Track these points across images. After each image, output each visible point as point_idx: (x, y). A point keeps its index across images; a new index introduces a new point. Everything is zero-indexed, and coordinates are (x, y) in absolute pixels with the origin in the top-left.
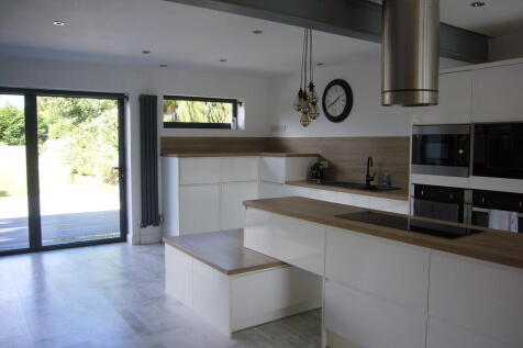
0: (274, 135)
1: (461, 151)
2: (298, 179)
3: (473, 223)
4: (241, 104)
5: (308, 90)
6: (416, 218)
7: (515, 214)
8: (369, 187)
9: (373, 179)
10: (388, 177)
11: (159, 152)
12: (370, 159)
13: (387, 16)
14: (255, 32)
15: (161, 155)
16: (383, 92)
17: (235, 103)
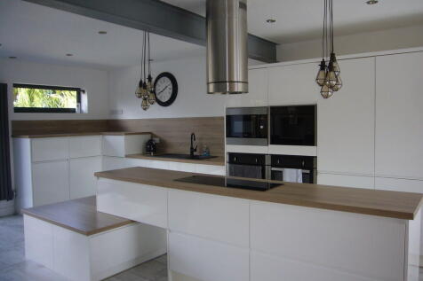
0: (113, 117)
1: (262, 127)
2: (136, 153)
3: (272, 179)
4: (84, 91)
5: (147, 80)
6: (231, 177)
7: (300, 170)
8: (193, 157)
9: (196, 150)
10: (207, 148)
11: (10, 134)
12: (193, 134)
13: (210, 26)
14: (101, 33)
15: (13, 136)
16: (208, 84)
17: (79, 91)
